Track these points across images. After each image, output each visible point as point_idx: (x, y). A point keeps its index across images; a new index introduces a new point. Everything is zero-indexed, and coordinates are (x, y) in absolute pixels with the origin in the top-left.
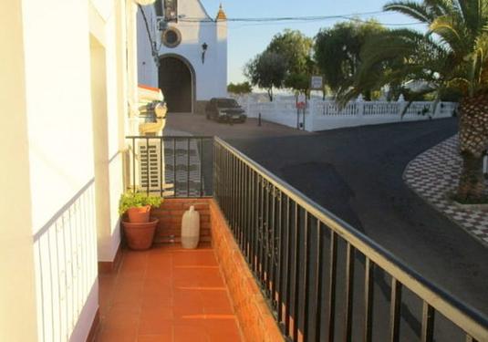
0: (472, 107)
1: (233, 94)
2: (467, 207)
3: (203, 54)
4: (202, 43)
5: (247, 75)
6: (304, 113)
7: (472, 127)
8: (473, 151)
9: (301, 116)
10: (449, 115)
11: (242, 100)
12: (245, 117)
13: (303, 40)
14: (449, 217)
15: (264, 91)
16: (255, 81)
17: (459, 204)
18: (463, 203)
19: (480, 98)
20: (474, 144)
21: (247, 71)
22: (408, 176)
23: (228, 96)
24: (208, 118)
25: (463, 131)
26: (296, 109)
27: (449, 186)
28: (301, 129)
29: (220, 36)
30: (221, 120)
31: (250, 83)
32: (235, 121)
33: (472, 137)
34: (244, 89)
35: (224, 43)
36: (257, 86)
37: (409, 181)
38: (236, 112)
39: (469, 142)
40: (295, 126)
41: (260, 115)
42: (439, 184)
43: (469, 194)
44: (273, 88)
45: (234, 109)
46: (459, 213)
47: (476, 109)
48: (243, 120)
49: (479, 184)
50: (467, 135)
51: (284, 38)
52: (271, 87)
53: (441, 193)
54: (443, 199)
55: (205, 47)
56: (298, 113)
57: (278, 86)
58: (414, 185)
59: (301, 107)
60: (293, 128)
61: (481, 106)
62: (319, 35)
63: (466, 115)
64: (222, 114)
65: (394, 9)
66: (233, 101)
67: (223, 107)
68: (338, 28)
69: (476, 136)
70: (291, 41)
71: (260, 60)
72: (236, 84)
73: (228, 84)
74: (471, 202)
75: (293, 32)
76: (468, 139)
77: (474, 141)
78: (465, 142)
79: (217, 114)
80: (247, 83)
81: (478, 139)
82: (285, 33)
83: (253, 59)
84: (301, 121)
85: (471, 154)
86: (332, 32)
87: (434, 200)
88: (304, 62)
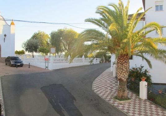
0: (122, 61)
1: (17, 55)
2: (122, 102)
3: (5, 38)
4: (4, 34)
5: (23, 48)
6: (48, 63)
7: (122, 69)
8: (123, 79)
9: (47, 64)
10: (99, 63)
11: (21, 57)
12: (23, 64)
13: (45, 35)
14: (116, 107)
15: (30, 54)
16: (27, 50)
17: (119, 101)
18: (120, 101)
19: (125, 57)
20: (123, 76)
21: (23, 46)
22: (95, 88)
23: (15, 55)
24: (6, 64)
25: (119, 70)
26: (44, 61)
27: (111, 92)
28: (47, 69)
29: (12, 32)
30: (12, 66)
31: (24, 51)
32: (18, 66)
33: (122, 73)
34: (22, 53)
35: (14, 35)
36: (28, 52)
37: (95, 91)
38: (19, 62)
39: (121, 75)
40: (44, 68)
41: (29, 63)
42: (107, 91)
43: (122, 96)
44: (34, 52)
45: (18, 61)
46: (120, 105)
47: (124, 62)
48: (22, 65)
49: (125, 92)
50: (120, 72)
51: (38, 34)
52: (33, 52)
53: (110, 96)
54: (111, 99)
55: (5, 35)
56: (45, 62)
57: (36, 51)
58: (98, 93)
59: (47, 60)
60: (43, 69)
61: (125, 60)
62: (52, 33)
63: (120, 64)
64: (13, 63)
65: (89, 21)
66: (18, 57)
67: (13, 60)
68: (59, 31)
69: (124, 73)
70: (40, 35)
71: (29, 41)
72: (18, 51)
73: (15, 51)
74: (124, 100)
75: (41, 32)
76: (121, 74)
77: (123, 74)
78: (120, 75)
79: (10, 63)
80: (23, 51)
81: (125, 74)
82: (38, 32)
83: (26, 41)
84: (47, 66)
85: (122, 80)
86: (56, 32)
87: (108, 99)
88: (46, 43)
